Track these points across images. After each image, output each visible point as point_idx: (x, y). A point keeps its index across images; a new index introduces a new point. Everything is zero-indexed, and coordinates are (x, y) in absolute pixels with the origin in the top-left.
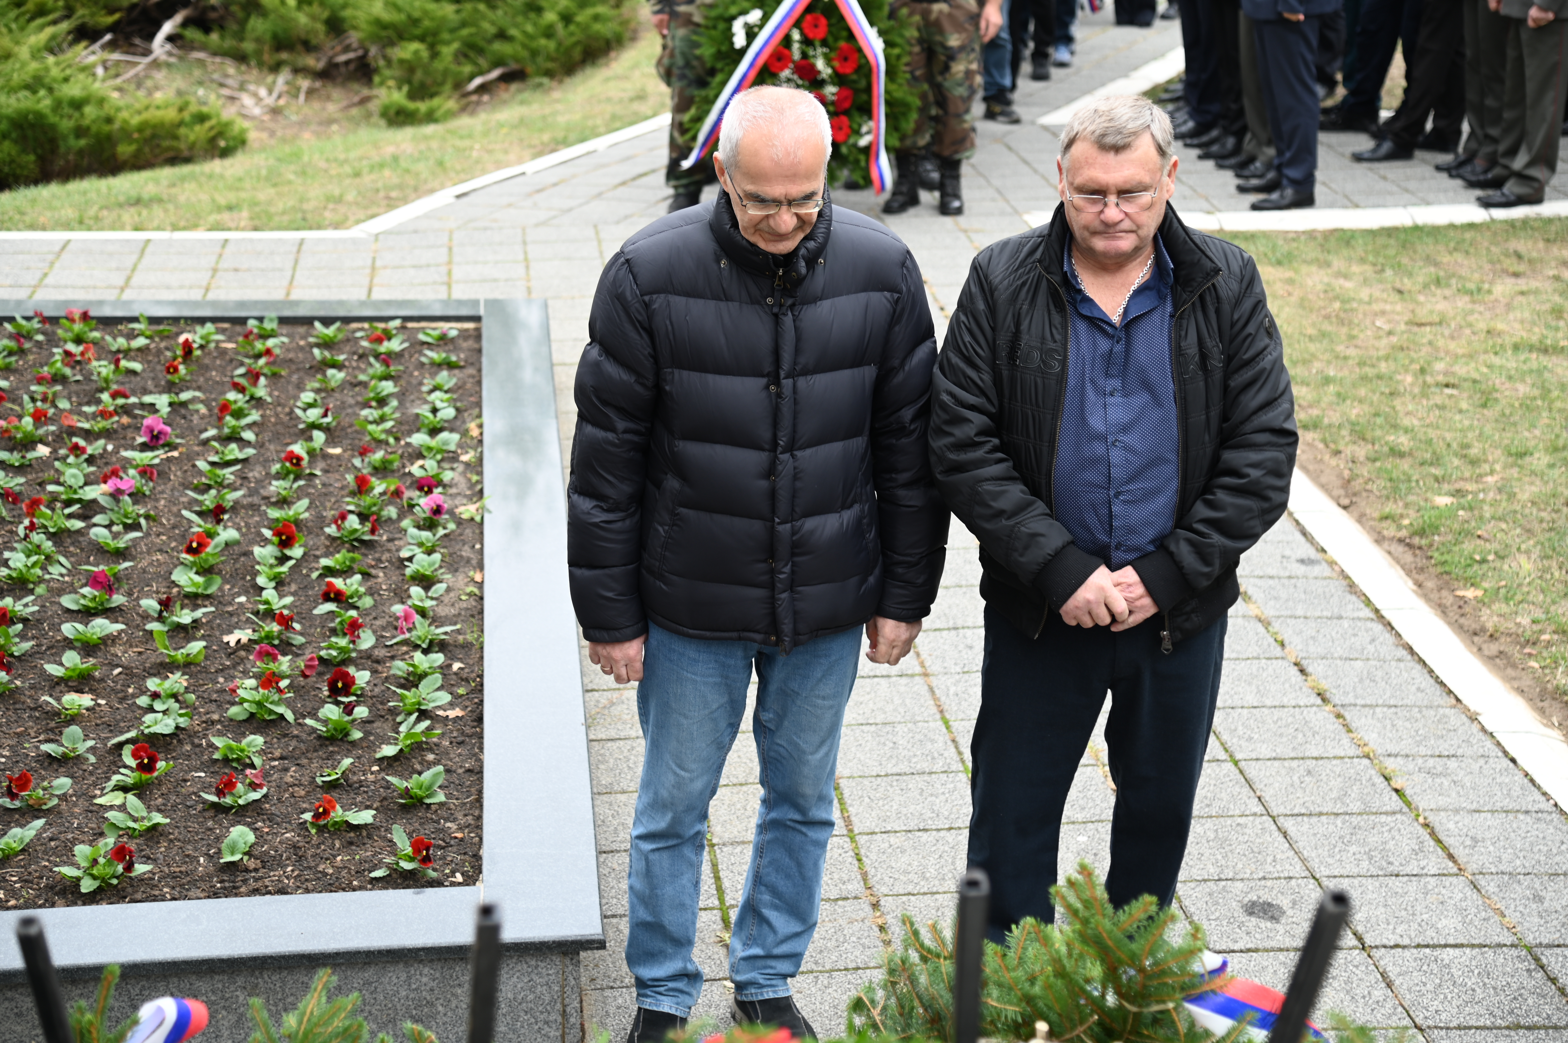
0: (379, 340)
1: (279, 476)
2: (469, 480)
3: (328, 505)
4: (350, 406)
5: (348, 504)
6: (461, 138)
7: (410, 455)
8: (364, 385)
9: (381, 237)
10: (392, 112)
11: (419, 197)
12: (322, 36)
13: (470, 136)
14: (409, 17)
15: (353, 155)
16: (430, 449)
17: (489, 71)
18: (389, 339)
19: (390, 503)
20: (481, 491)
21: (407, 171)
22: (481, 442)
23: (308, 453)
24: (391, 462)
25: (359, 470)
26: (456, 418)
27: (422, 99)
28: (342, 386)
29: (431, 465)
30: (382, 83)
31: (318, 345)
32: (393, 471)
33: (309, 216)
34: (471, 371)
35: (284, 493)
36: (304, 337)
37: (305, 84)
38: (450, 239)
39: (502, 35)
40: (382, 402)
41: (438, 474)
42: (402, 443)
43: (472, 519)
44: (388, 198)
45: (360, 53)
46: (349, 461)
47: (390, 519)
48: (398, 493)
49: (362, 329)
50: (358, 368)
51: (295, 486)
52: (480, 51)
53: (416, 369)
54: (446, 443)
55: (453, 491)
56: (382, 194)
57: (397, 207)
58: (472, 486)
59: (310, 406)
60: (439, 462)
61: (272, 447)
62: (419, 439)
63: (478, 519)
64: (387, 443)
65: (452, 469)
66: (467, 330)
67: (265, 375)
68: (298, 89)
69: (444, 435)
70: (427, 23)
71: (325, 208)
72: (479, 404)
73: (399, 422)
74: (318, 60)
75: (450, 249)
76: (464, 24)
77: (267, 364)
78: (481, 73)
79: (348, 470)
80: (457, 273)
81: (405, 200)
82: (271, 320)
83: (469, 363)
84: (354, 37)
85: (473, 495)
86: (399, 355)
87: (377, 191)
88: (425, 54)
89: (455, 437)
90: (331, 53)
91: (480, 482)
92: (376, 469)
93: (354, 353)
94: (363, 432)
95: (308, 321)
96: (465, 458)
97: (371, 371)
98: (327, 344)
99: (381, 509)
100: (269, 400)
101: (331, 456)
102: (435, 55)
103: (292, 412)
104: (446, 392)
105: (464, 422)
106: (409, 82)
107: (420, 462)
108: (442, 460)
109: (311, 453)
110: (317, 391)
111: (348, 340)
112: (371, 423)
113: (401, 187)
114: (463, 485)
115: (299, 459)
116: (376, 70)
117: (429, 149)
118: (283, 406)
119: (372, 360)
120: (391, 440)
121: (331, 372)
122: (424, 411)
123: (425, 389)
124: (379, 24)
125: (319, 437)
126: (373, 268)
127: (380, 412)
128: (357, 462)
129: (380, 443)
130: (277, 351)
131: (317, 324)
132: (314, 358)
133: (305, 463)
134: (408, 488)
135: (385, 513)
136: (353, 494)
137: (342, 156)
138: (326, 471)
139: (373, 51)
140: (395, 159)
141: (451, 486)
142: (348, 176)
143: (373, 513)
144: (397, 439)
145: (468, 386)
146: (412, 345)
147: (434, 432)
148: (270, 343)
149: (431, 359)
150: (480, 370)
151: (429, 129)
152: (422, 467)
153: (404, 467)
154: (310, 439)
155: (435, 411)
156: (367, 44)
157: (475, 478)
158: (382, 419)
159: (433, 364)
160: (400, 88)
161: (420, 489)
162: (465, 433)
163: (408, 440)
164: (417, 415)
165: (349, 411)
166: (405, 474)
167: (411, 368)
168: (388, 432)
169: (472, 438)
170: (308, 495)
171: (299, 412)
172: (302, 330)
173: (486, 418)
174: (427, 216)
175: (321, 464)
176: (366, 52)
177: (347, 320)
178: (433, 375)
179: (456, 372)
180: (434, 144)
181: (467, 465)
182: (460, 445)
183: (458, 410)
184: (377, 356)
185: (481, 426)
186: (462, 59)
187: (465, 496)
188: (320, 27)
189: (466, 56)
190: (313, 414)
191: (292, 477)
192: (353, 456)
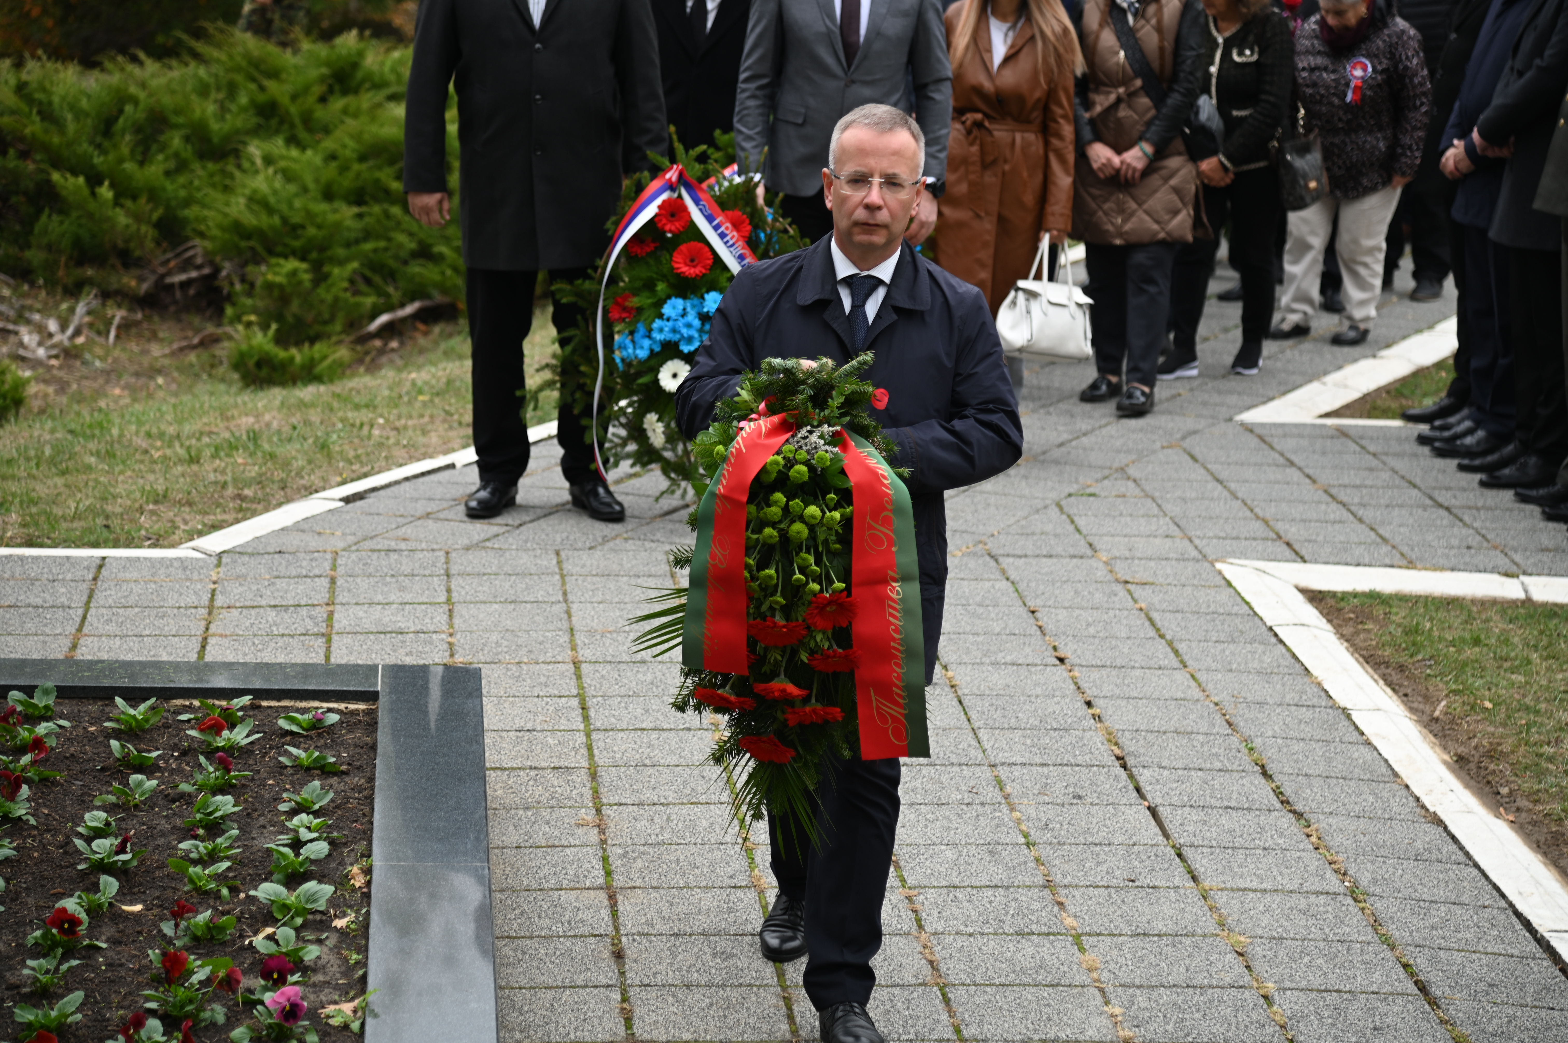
0: (217, 729)
1: (38, 950)
2: (346, 960)
3: (115, 999)
4: (163, 834)
5: (148, 999)
6: (357, 407)
7: (252, 916)
8: (187, 799)
9: (225, 559)
10: (251, 363)
11: (288, 500)
12: (149, 244)
13: (370, 406)
14: (285, 220)
15: (187, 428)
16: (285, 908)
17: (402, 305)
18: (232, 727)
19: (216, 998)
20: (364, 979)
21: (272, 456)
22: (367, 896)
23: (88, 912)
24: (222, 929)
25: (170, 941)
26: (329, 855)
27: (298, 344)
28: (152, 801)
29: (285, 934)
30: (238, 318)
31: (117, 734)
32: (224, 944)
33: (115, 523)
34: (357, 780)
35: (44, 979)
36: (95, 721)
37: (119, 315)
38: (334, 567)
39: (424, 253)
40: (214, 828)
41: (297, 951)
42: (242, 895)
43: (347, 1027)
44: (241, 497)
45: (206, 271)
46: (156, 925)
47: (214, 1024)
48: (229, 983)
50: (179, 771)
51: (64, 967)
52: (391, 275)
53: (271, 774)
54: (312, 898)
55: (319, 978)
56: (230, 491)
57: (254, 514)
58: (349, 969)
59: (98, 833)
60: (297, 930)
61: (31, 901)
62: (269, 891)
63: (356, 1026)
64: (217, 896)
65: (319, 942)
66: (354, 713)
67: (29, 782)
68: (109, 323)
69: (311, 886)
70: (312, 231)
71: (141, 510)
72: (367, 835)
73: (238, 862)
74: (141, 279)
75: (333, 581)
76: (367, 235)
77: (34, 763)
78: (390, 308)
79: (151, 941)
80: (342, 620)
81: (267, 504)
82: (46, 692)
83: (355, 768)
84: (199, 248)
85: (351, 986)
86: (246, 751)
87: (224, 485)
88: (306, 277)
89: (328, 889)
90: (161, 270)
91: (362, 964)
92: (196, 938)
93: (175, 747)
94: (181, 876)
95: (106, 695)
96: (339, 923)
97: (199, 778)
98: (133, 733)
99: (201, 1009)
100: (33, 821)
101: (126, 917)
102: (320, 277)
103: (68, 842)
104: (316, 814)
105: (342, 863)
106: (279, 318)
107: (269, 930)
108: (304, 926)
109: (93, 911)
110: (110, 809)
111: (166, 726)
112: (195, 862)
113: (260, 481)
114: (334, 969)
115: (74, 921)
116: (230, 298)
117: (307, 423)
118: (55, 832)
119: (201, 758)
120: (225, 892)
121: (135, 778)
122: (279, 844)
123: (283, 807)
124: (237, 228)
125: (110, 885)
126: (211, 608)
127: (209, 845)
128: (168, 928)
129: (206, 896)
130: (52, 742)
131: (118, 700)
132: (111, 753)
133: (82, 929)
134: (245, 973)
135: (206, 1015)
136: (156, 982)
137: (171, 430)
138: (114, 942)
139: (227, 268)
140: (254, 437)
141: (315, 971)
142: (181, 461)
143: (187, 1016)
144: (234, 890)
145: (352, 804)
146: (267, 736)
147: (294, 880)
148: (42, 729)
149: (297, 758)
150: (371, 779)
151: (307, 392)
152: (271, 938)
153: (242, 937)
154: (95, 888)
155: (297, 845)
156: (218, 259)
157: (354, 957)
158: (213, 857)
159: (298, 766)
160: (265, 327)
161: (266, 976)
162: (342, 882)
163: (252, 893)
164: (269, 850)
165: (161, 841)
166: (243, 948)
167: (263, 774)
168: (220, 878)
169: (354, 890)
170: (82, 983)
171: (79, 843)
172: (93, 708)
173: (377, 858)
174: (298, 527)
175: (109, 930)
176: (217, 270)
177: (166, 694)
178: (298, 786)
179: (334, 780)
180: (315, 416)
181: (343, 933)
182: (332, 902)
183: (332, 843)
184: (211, 753)
185: (368, 871)
186: (363, 287)
187: (337, 987)
188: (146, 230)
189: (368, 281)
190: (103, 847)
191: (60, 951)
192: (162, 919)
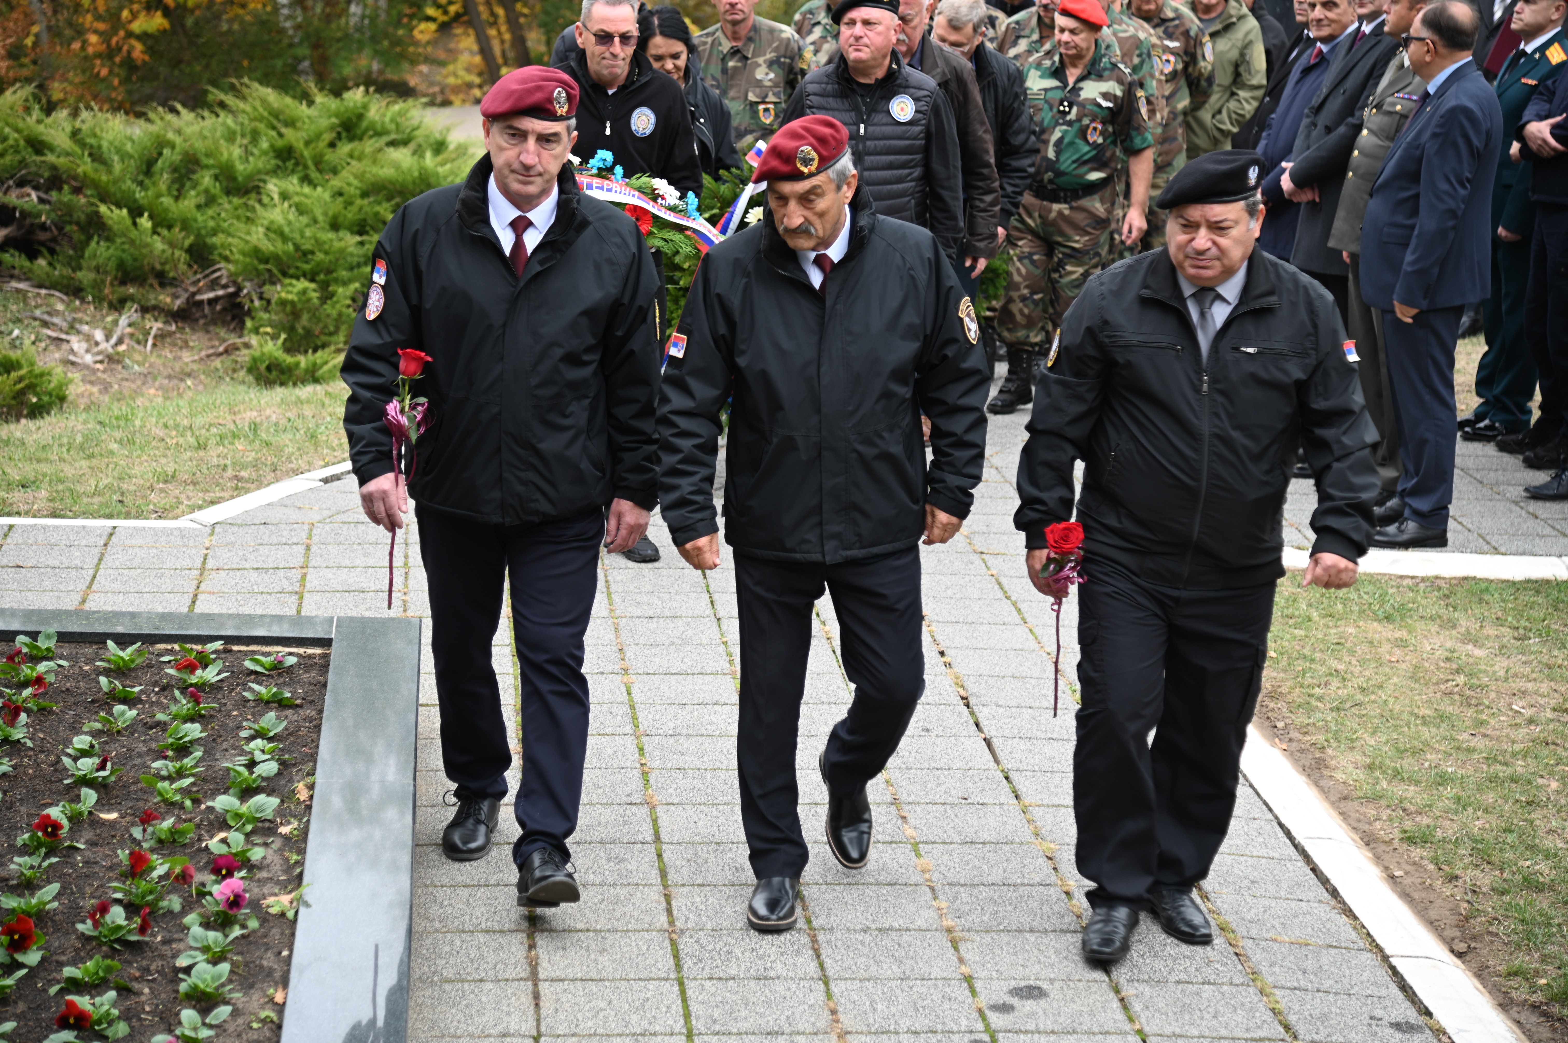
0: (191, 668)
1: (25, 850)
2: (287, 860)
3: (88, 890)
4: (140, 755)
5: (115, 890)
7: (210, 824)
8: (162, 726)
9: (218, 529)
10: (263, 366)
12: (182, 267)
14: (297, 247)
16: (238, 816)
18: (205, 666)
19: (172, 890)
20: (300, 876)
22: (309, 808)
23: (70, 819)
24: (182, 833)
25: (138, 843)
26: (279, 774)
27: (304, 351)
28: (131, 728)
29: (236, 839)
30: (255, 329)
31: (107, 672)
32: (183, 846)
33: (128, 500)
34: (309, 712)
35: (28, 873)
36: (90, 661)
37: (155, 326)
38: (310, 537)
40: (183, 750)
41: (244, 852)
42: (203, 807)
43: (283, 915)
44: (237, 479)
45: (231, 289)
46: (127, 830)
47: (170, 912)
48: (184, 878)
49: (171, 652)
50: (158, 703)
51: (45, 864)
53: (236, 706)
54: (261, 808)
55: (264, 874)
58: (289, 868)
59: (84, 754)
60: (247, 835)
61: (23, 809)
62: (224, 802)
63: (290, 914)
64: (182, 806)
65: (266, 845)
66: (311, 656)
67: (28, 711)
69: (260, 798)
70: (320, 257)
71: (152, 488)
72: (313, 758)
73: (201, 779)
74: (175, 296)
75: (308, 548)
77: (33, 695)
79: (122, 844)
80: (313, 580)
82: (49, 636)
83: (308, 701)
84: (224, 270)
85: (289, 881)
86: (215, 688)
89: (274, 801)
90: (192, 289)
91: (300, 863)
92: (160, 841)
93: (156, 684)
94: (151, 790)
95: (99, 639)
96: (284, 830)
97: (174, 709)
98: (120, 671)
99: (159, 898)
100: (29, 744)
101: (103, 823)
103: (58, 761)
104: (270, 740)
105: (291, 781)
106: (290, 329)
107: (222, 835)
108: (253, 832)
109: (75, 819)
110: (95, 734)
111: (149, 666)
112: (163, 778)
114: (277, 868)
115: (57, 826)
116: (250, 313)
118: (48, 753)
119: (177, 693)
120: (188, 803)
121: (118, 708)
122: (237, 764)
123: (244, 734)
124: (258, 254)
125: (90, 796)
126: (203, 570)
127: (178, 765)
128: (137, 833)
129: (172, 806)
130: (51, 678)
131: (110, 643)
132: (100, 688)
133: (64, 832)
134: (200, 870)
135: (164, 904)
136: (124, 877)
138: (92, 844)
141: (259, 868)
143: (148, 904)
144: (196, 802)
145: (303, 731)
146: (234, 675)
147: (247, 793)
148: (43, 667)
149: (259, 693)
150: (321, 712)
152: (224, 841)
153: (200, 840)
154: (77, 799)
155: (252, 765)
156: (241, 279)
157: (295, 857)
158: (180, 774)
159: (259, 701)
160: (276, 336)
161: (216, 871)
162: (288, 796)
163: (210, 804)
164: (228, 769)
165: (138, 761)
166: (200, 850)
167: (229, 706)
168: (184, 791)
169: (299, 802)
170: (61, 877)
171: (67, 762)
172: (89, 650)
173: (320, 778)
174: (282, 503)
175: (87, 834)
176: (239, 289)
177: (151, 639)
178: (257, 716)
179: (289, 712)
181: (286, 838)
182: (280, 811)
183: (283, 764)
184: (184, 689)
185: (311, 787)
187: (278, 882)
188: (180, 254)
190: (87, 765)
191: (43, 850)
192: (133, 824)
